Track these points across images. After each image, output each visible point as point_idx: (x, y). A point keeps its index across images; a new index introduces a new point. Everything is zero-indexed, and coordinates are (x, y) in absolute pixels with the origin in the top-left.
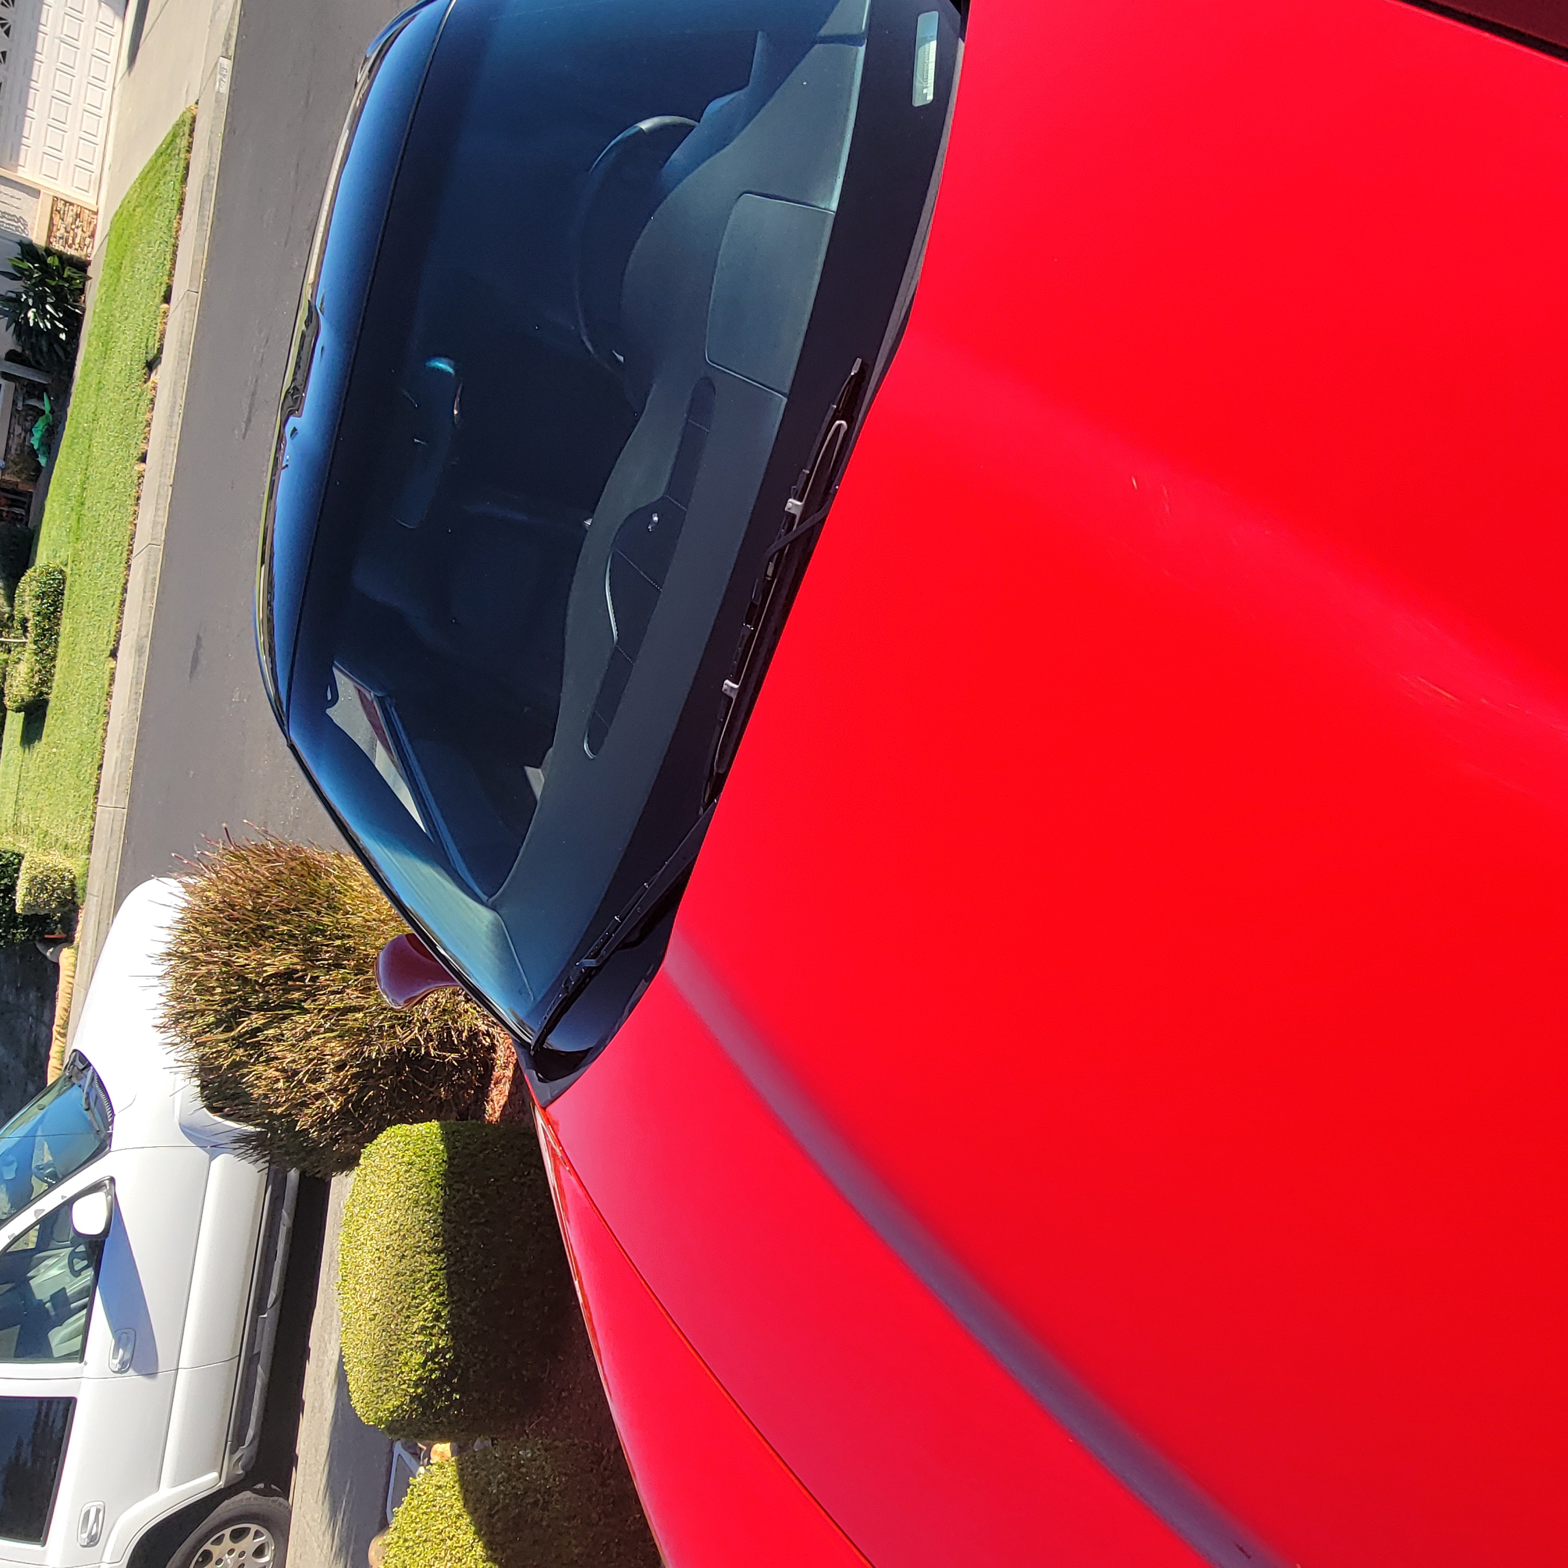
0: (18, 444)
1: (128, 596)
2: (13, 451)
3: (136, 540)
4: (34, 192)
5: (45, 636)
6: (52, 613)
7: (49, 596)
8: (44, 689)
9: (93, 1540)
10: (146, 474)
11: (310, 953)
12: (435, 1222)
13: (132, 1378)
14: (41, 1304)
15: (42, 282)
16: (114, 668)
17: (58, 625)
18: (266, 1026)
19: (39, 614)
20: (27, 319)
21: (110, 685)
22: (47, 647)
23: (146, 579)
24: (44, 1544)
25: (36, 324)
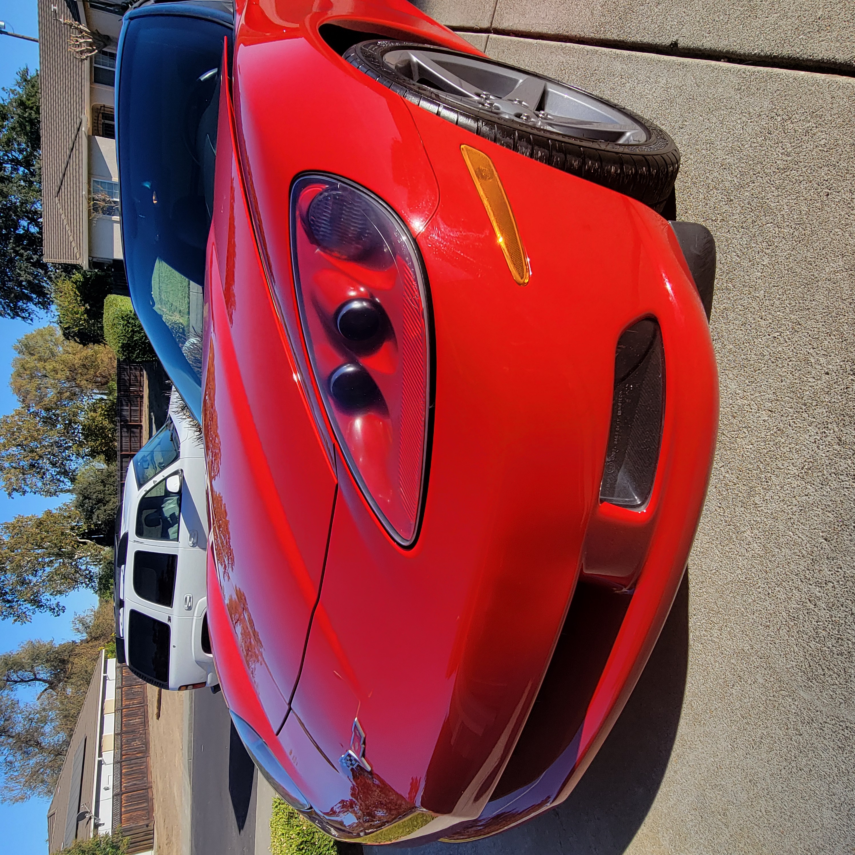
9: (190, 608)
13: (197, 549)
14: (166, 518)
24: (172, 608)
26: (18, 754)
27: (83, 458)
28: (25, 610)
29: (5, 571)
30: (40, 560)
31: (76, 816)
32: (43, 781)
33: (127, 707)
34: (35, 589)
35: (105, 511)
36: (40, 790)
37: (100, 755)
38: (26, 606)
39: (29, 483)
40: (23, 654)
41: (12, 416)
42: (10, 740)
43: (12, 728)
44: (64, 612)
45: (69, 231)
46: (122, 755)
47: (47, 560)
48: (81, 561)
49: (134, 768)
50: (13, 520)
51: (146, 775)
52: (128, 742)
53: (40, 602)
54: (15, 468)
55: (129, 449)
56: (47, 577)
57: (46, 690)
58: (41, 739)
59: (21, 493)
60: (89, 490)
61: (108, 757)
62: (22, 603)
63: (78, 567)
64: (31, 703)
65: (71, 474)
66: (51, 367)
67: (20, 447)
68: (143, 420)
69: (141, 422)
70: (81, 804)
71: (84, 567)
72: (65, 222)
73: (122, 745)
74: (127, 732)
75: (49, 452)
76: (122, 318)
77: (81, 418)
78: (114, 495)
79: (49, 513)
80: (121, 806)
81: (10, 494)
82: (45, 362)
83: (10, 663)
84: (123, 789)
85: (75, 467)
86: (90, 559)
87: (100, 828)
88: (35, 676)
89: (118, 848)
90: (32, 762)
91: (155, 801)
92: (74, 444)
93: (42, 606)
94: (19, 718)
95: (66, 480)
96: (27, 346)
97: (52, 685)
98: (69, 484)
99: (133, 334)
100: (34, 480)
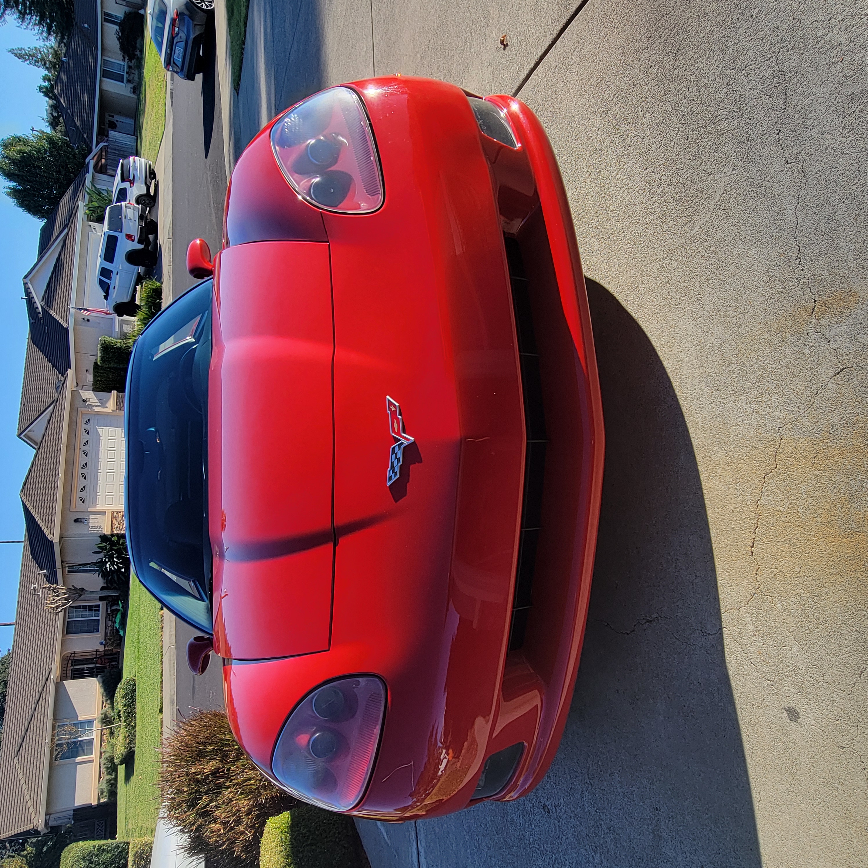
0: (111, 630)
1: (164, 678)
2: (109, 634)
3: (164, 649)
4: (104, 513)
5: (129, 716)
6: (131, 703)
7: (129, 695)
8: (132, 745)
10: (164, 615)
11: (225, 757)
12: (286, 849)
15: (111, 549)
16: (162, 718)
17: (135, 708)
18: (211, 801)
19: (125, 706)
20: (106, 568)
21: (161, 728)
22: (131, 722)
23: (170, 664)
25: (110, 569)
45: (26, 790)
72: (22, 781)
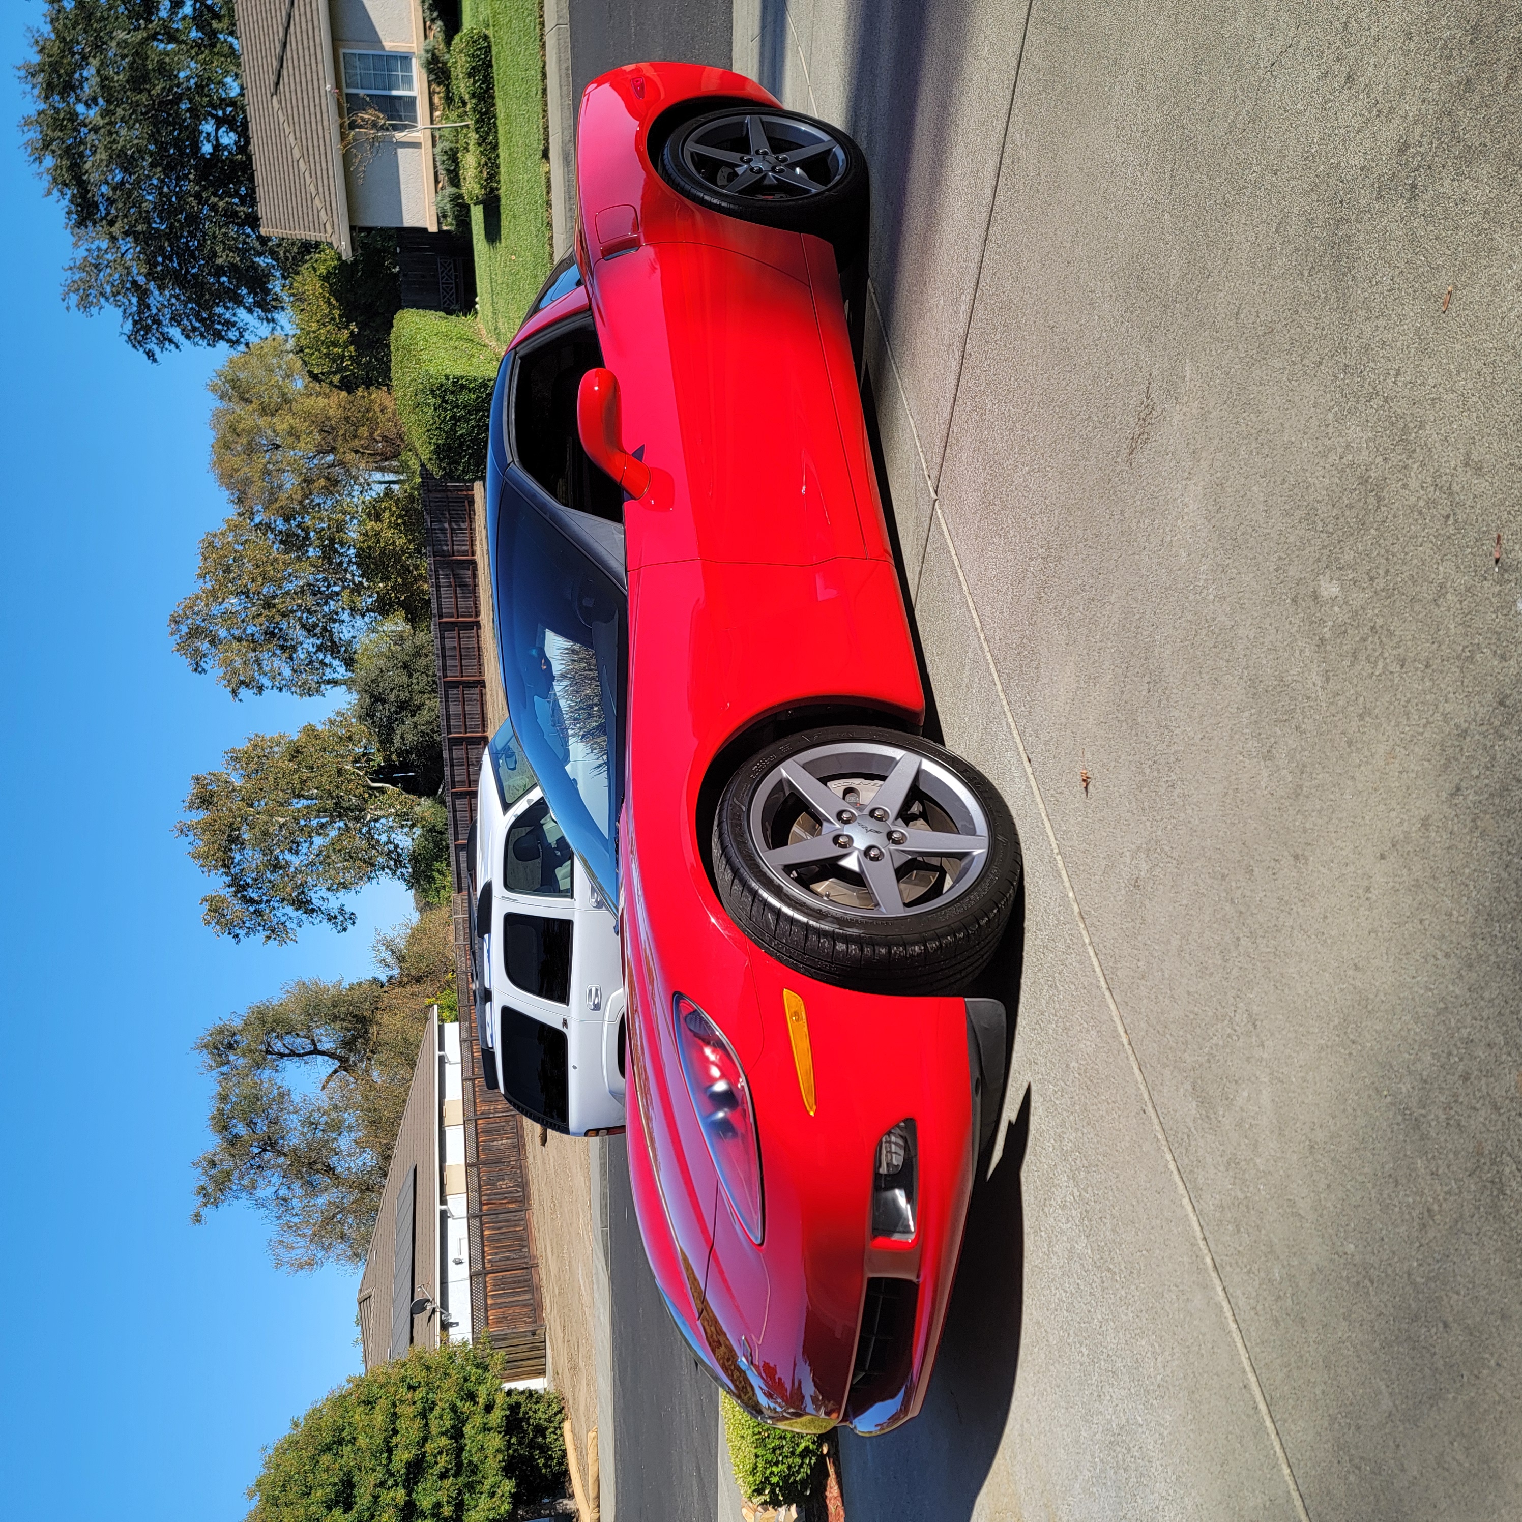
1: (548, 84)
5: (483, 120)
6: (486, 92)
7: (480, 71)
8: (494, 184)
9: (597, 1007)
13: (603, 911)
14: (550, 846)
16: (548, 173)
17: (493, 105)
19: (474, 94)
21: (548, 193)
22: (488, 134)
24: (568, 1005)
26: (296, 1186)
27: (363, 616)
28: (283, 919)
29: (242, 844)
30: (302, 822)
31: (407, 1306)
32: (343, 1236)
33: (485, 1115)
34: (299, 879)
35: (415, 727)
36: (339, 1252)
37: (443, 1201)
38: (284, 911)
39: (267, 669)
40: (291, 1005)
41: (222, 534)
42: (281, 1160)
43: (282, 1138)
44: (354, 923)
45: (307, 175)
46: (481, 1204)
47: (314, 822)
48: (378, 825)
49: (504, 1230)
50: (244, 745)
51: (525, 1243)
52: (491, 1182)
53: (309, 902)
54: (239, 640)
55: (454, 611)
56: (318, 855)
57: (335, 1072)
58: (334, 1161)
59: (255, 690)
60: (381, 685)
61: (458, 1205)
62: (276, 905)
63: (373, 838)
64: (311, 1096)
65: (343, 649)
66: (285, 426)
67: (243, 597)
68: (478, 549)
69: (473, 554)
70: (416, 1286)
71: (383, 838)
72: (297, 154)
73: (480, 1187)
74: (487, 1163)
75: (300, 606)
76: (432, 391)
77: (353, 533)
78: (430, 693)
79: (310, 731)
80: (486, 1296)
81: (234, 692)
82: (273, 415)
83: (270, 1020)
84: (488, 1265)
85: (351, 635)
86: (394, 821)
87: (452, 1330)
88: (315, 1045)
89: (486, 1369)
90: (322, 1200)
91: (544, 1290)
92: (344, 588)
93: (313, 910)
94: (293, 1121)
95: (336, 663)
96: (234, 383)
97: (345, 1065)
98: (342, 670)
99: (455, 424)
100: (277, 663)
